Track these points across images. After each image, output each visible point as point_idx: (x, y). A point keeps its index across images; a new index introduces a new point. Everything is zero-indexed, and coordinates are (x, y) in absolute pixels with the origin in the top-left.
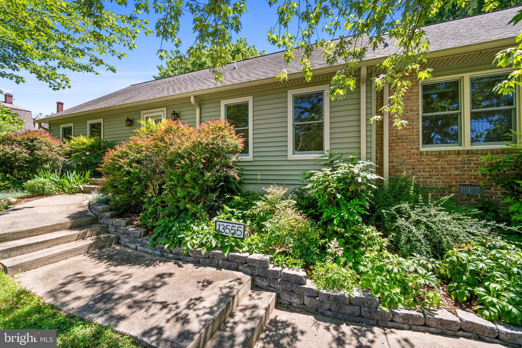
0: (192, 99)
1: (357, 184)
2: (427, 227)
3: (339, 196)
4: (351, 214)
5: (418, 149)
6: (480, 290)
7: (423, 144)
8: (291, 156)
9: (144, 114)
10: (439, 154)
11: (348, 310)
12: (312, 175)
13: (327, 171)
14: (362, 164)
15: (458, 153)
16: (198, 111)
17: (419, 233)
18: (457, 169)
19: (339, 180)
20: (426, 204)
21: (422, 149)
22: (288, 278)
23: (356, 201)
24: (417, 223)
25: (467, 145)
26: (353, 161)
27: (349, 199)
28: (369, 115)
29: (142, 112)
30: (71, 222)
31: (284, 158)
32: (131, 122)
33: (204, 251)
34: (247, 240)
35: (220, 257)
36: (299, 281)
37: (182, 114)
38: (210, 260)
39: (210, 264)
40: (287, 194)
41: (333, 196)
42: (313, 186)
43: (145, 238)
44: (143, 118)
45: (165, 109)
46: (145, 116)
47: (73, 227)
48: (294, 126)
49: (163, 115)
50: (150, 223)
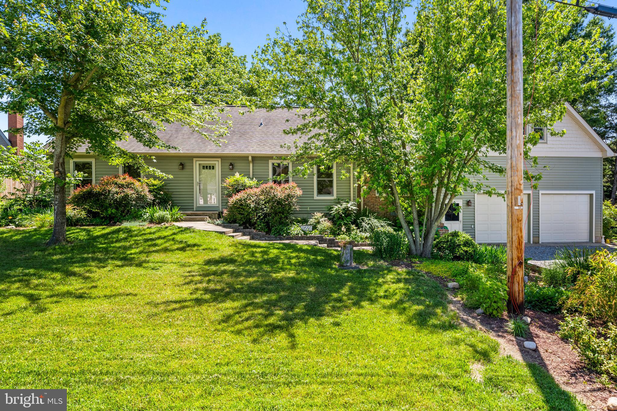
0: (250, 158)
1: (349, 211)
2: (371, 225)
4: (347, 221)
5: (375, 195)
8: (316, 197)
9: (196, 161)
12: (333, 208)
13: (339, 206)
14: (351, 203)
16: (251, 165)
19: (344, 209)
20: (371, 217)
22: (330, 240)
23: (349, 217)
24: (368, 224)
26: (348, 202)
27: (346, 216)
28: (354, 184)
29: (195, 159)
30: (232, 230)
31: (312, 199)
32: (182, 166)
33: (300, 235)
34: (313, 231)
35: (306, 237)
36: (334, 240)
37: (235, 165)
38: (302, 238)
39: (302, 240)
40: (323, 216)
41: (341, 215)
42: (333, 212)
43: (268, 235)
44: (196, 164)
45: (220, 160)
46: (198, 163)
47: (233, 232)
48: (318, 180)
49: (218, 164)
50: (266, 230)
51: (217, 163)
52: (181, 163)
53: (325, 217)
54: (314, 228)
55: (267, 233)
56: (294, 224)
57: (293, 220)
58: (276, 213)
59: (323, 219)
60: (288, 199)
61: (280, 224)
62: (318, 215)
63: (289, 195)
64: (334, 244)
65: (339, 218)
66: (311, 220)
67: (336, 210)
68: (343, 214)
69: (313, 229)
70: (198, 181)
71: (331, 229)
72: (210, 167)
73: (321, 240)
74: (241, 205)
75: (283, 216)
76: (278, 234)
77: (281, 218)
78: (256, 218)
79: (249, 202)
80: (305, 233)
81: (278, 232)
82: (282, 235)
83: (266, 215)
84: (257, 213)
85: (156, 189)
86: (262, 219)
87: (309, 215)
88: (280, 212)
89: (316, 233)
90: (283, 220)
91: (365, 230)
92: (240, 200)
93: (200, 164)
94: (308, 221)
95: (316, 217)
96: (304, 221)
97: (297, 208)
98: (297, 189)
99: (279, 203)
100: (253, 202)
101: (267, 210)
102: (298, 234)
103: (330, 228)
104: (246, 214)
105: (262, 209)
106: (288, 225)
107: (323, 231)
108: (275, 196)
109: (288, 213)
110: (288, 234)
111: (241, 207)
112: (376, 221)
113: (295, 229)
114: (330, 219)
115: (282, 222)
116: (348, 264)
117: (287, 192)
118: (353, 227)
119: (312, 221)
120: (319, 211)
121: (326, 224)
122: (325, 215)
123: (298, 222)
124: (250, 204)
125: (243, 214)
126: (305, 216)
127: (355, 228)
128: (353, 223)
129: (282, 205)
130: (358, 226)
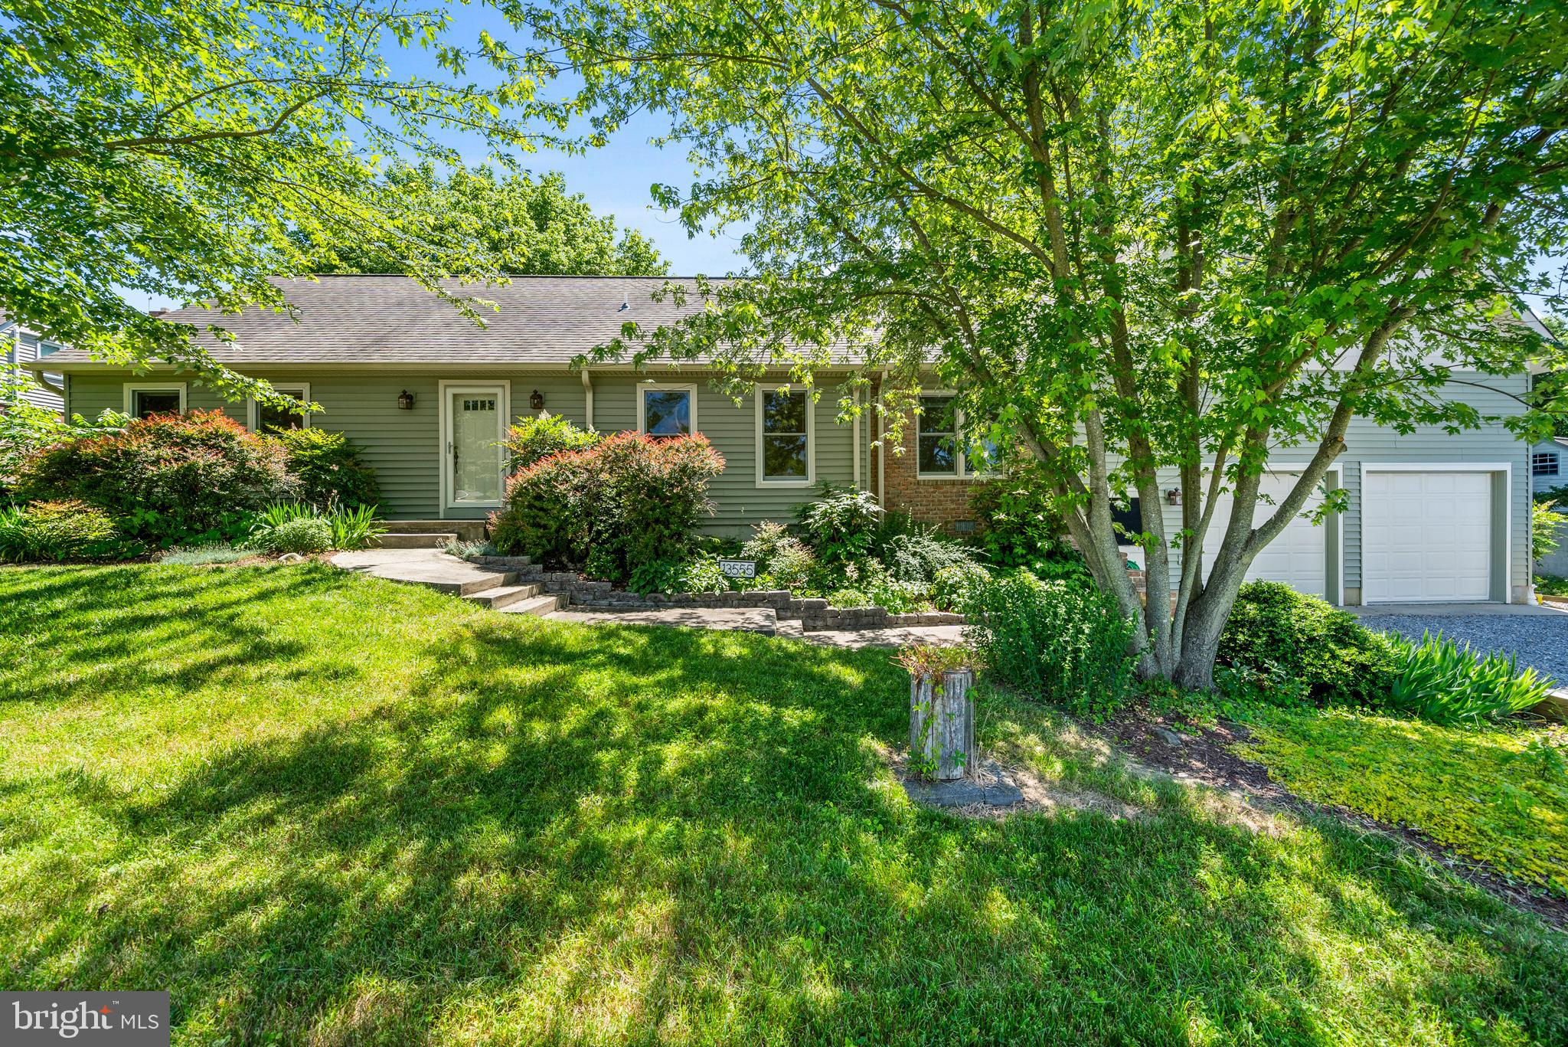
0: (585, 377)
1: (861, 516)
2: (923, 558)
3: (843, 530)
5: (915, 477)
6: (954, 596)
7: (922, 470)
8: (761, 482)
9: (446, 387)
10: (936, 485)
11: (865, 620)
12: (813, 508)
13: (832, 502)
15: (953, 483)
16: (589, 397)
17: (915, 562)
18: (952, 501)
19: (845, 513)
20: (921, 535)
21: (920, 477)
22: (810, 606)
23: (858, 536)
24: (914, 554)
25: (962, 475)
26: (854, 492)
27: (852, 534)
28: (862, 445)
29: (442, 383)
30: (501, 576)
31: (750, 486)
32: (409, 401)
33: (717, 592)
34: (758, 579)
35: (734, 597)
36: (822, 606)
37: (549, 396)
38: (723, 602)
39: (724, 606)
40: (783, 532)
41: (837, 530)
42: (815, 520)
43: (618, 592)
44: (446, 396)
45: (507, 383)
46: (450, 392)
47: (505, 584)
48: (765, 437)
49: (502, 395)
50: (615, 575)
51: (499, 391)
52: (405, 392)
53: (791, 535)
54: (761, 567)
55: (618, 584)
56: (701, 557)
57: (697, 544)
58: (648, 525)
59: (785, 541)
60: (680, 482)
61: (658, 556)
62: (771, 529)
63: (684, 469)
64: (824, 619)
65: (832, 539)
66: (752, 543)
67: (824, 514)
68: (843, 524)
69: (757, 573)
70: (450, 439)
71: (811, 570)
72: (483, 404)
73: (784, 608)
74: (539, 497)
75: (666, 532)
76: (649, 588)
77: (660, 540)
78: (587, 540)
79: (562, 488)
80: (734, 586)
81: (651, 582)
82: (663, 591)
83: (617, 529)
84: (591, 525)
85: (318, 457)
86: (605, 542)
87: (744, 529)
88: (657, 521)
89: (765, 584)
90: (667, 545)
91: (907, 572)
92: (535, 484)
93: (455, 396)
94: (741, 548)
95: (765, 535)
96: (731, 548)
97: (711, 508)
98: (708, 451)
99: (653, 490)
100: (576, 489)
101: (621, 515)
102: (713, 586)
103: (809, 568)
104: (553, 525)
105: (608, 512)
106: (681, 559)
107: (786, 579)
108: (641, 470)
109: (684, 523)
110: (680, 587)
111: (537, 504)
112: (935, 545)
113: (703, 573)
114: (805, 542)
115: (665, 552)
116: (958, 772)
117: (680, 459)
118: (874, 563)
119: (753, 546)
120: (772, 520)
121: (793, 556)
122: (791, 531)
123: (714, 549)
124: (565, 496)
125: (545, 527)
126: (733, 533)
127: (879, 567)
128: (871, 552)
129: (663, 498)
130: (889, 561)
